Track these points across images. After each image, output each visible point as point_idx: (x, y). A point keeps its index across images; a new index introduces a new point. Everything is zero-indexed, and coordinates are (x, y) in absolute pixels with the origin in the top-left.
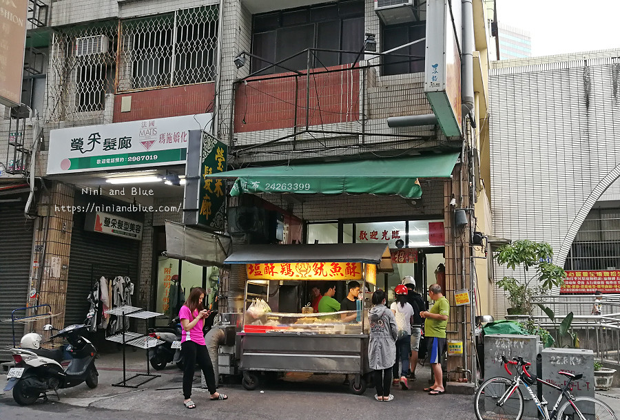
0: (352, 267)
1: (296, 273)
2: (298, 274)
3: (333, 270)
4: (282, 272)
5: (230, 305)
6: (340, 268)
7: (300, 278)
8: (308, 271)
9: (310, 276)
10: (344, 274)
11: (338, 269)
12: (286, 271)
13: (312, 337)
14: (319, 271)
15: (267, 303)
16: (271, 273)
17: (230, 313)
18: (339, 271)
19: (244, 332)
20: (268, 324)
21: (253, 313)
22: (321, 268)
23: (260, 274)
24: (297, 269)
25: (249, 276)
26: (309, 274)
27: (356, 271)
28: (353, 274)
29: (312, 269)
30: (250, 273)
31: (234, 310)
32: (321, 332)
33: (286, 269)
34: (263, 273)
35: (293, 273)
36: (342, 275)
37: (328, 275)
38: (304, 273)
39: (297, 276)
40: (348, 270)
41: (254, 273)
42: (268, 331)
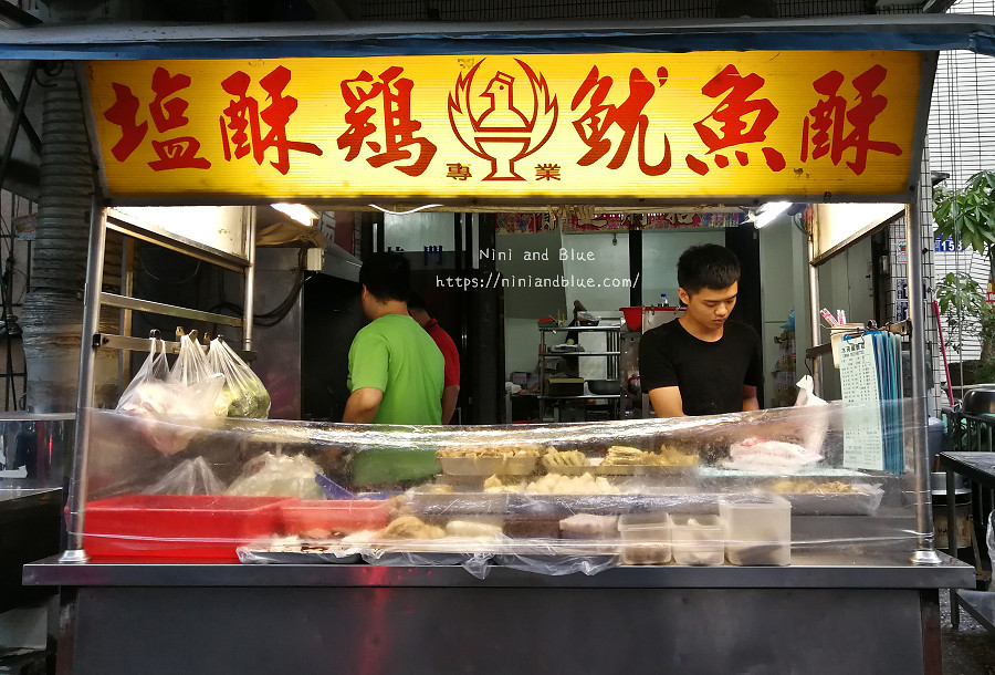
0: (852, 103)
1: (449, 151)
2: (466, 159)
3: (716, 127)
4: (350, 143)
5: (34, 372)
6: (768, 113)
7: (475, 186)
8: (536, 136)
9: (548, 172)
10: (791, 156)
11: (750, 119)
12: (379, 136)
13: (576, 586)
14: (615, 134)
15: (246, 357)
16: (272, 154)
17: (39, 415)
18: (757, 135)
19: (78, 557)
20: (253, 486)
21: (150, 422)
22: (632, 117)
23: (190, 157)
24: (462, 121)
25: (115, 172)
26: (542, 157)
27: (876, 132)
28: (850, 154)
29: (567, 116)
30: (122, 152)
31: (61, 396)
32: (637, 556)
33: (378, 120)
34: (211, 148)
35: (429, 150)
36: (775, 160)
37: (678, 160)
38: (503, 152)
39: (459, 171)
40: (822, 124)
41: (145, 153)
42: (255, 549)
